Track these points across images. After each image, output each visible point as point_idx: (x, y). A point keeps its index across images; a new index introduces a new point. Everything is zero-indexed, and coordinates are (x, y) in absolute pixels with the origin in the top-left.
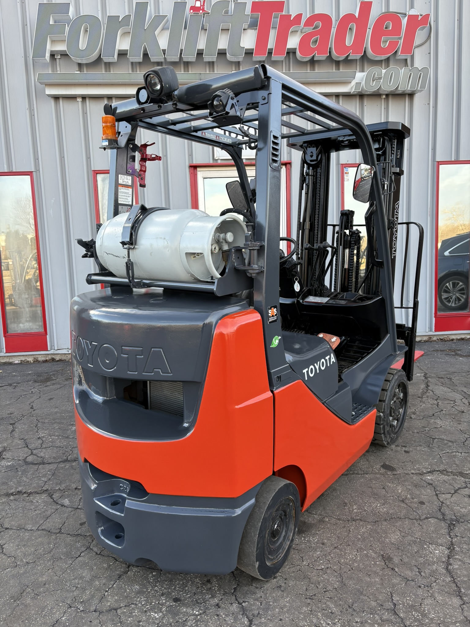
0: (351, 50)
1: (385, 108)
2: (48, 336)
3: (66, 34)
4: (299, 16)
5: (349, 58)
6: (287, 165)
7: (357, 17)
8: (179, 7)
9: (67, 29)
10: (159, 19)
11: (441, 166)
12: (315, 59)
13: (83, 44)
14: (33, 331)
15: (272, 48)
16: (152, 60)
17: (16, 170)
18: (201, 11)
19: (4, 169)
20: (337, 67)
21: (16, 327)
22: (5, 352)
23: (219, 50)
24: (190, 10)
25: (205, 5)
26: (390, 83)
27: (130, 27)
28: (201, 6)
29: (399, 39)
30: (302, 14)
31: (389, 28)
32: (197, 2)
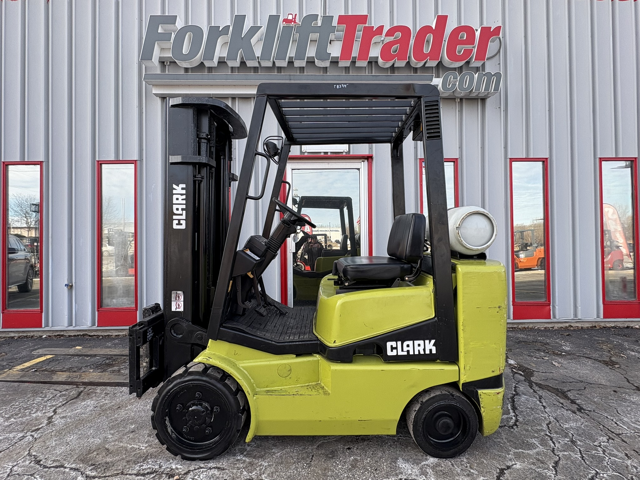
0: (429, 57)
1: (459, 111)
2: (138, 312)
3: (172, 41)
4: (381, 28)
5: (426, 66)
6: (370, 160)
7: (434, 28)
8: (273, 20)
9: (173, 36)
10: (254, 29)
11: (513, 163)
12: (395, 66)
13: (185, 50)
14: (125, 307)
15: (356, 56)
16: (248, 66)
17: (122, 158)
18: (293, 23)
19: (112, 158)
20: (415, 72)
21: (109, 303)
22: (97, 326)
23: (308, 57)
24: (283, 22)
25: (296, 17)
26: (465, 86)
27: (229, 35)
28: (293, 18)
29: (473, 47)
30: (384, 26)
31: (464, 38)
32: (289, 15)
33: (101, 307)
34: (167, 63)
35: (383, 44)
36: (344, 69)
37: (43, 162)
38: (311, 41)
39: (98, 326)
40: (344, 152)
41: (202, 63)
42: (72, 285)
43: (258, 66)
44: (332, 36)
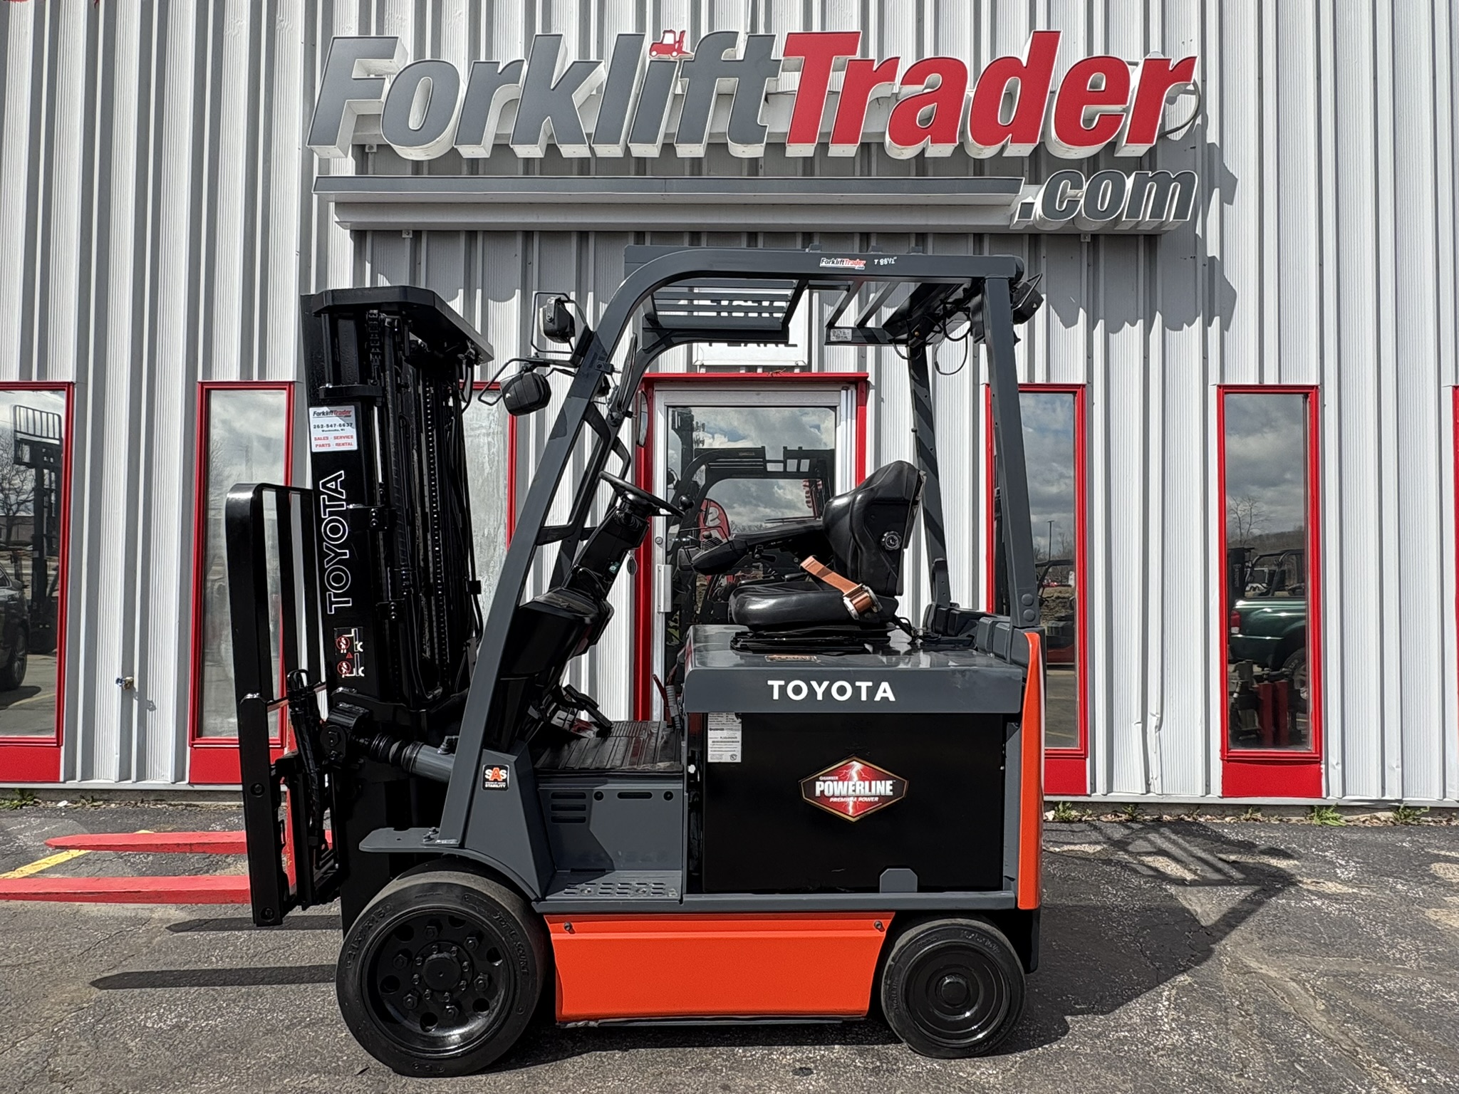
0: (1010, 135)
1: (1088, 265)
3: (383, 98)
4: (893, 63)
5: (1004, 155)
6: (861, 385)
7: (1025, 64)
8: (629, 45)
9: (387, 86)
10: (584, 68)
11: (1227, 397)
13: (415, 119)
16: (564, 156)
18: (675, 54)
19: (234, 376)
20: (978, 172)
21: (219, 725)
22: (187, 781)
23: (711, 135)
24: (651, 51)
25: (685, 40)
26: (1102, 207)
27: (520, 84)
28: (675, 42)
29: (1124, 110)
30: (898, 58)
31: (1100, 87)
32: (667, 35)
33: (200, 735)
34: (371, 147)
35: (897, 100)
36: (801, 160)
37: (72, 382)
38: (719, 95)
39: (189, 783)
40: (798, 366)
41: (454, 152)
42: (133, 682)
43: (590, 156)
44: (769, 85)
